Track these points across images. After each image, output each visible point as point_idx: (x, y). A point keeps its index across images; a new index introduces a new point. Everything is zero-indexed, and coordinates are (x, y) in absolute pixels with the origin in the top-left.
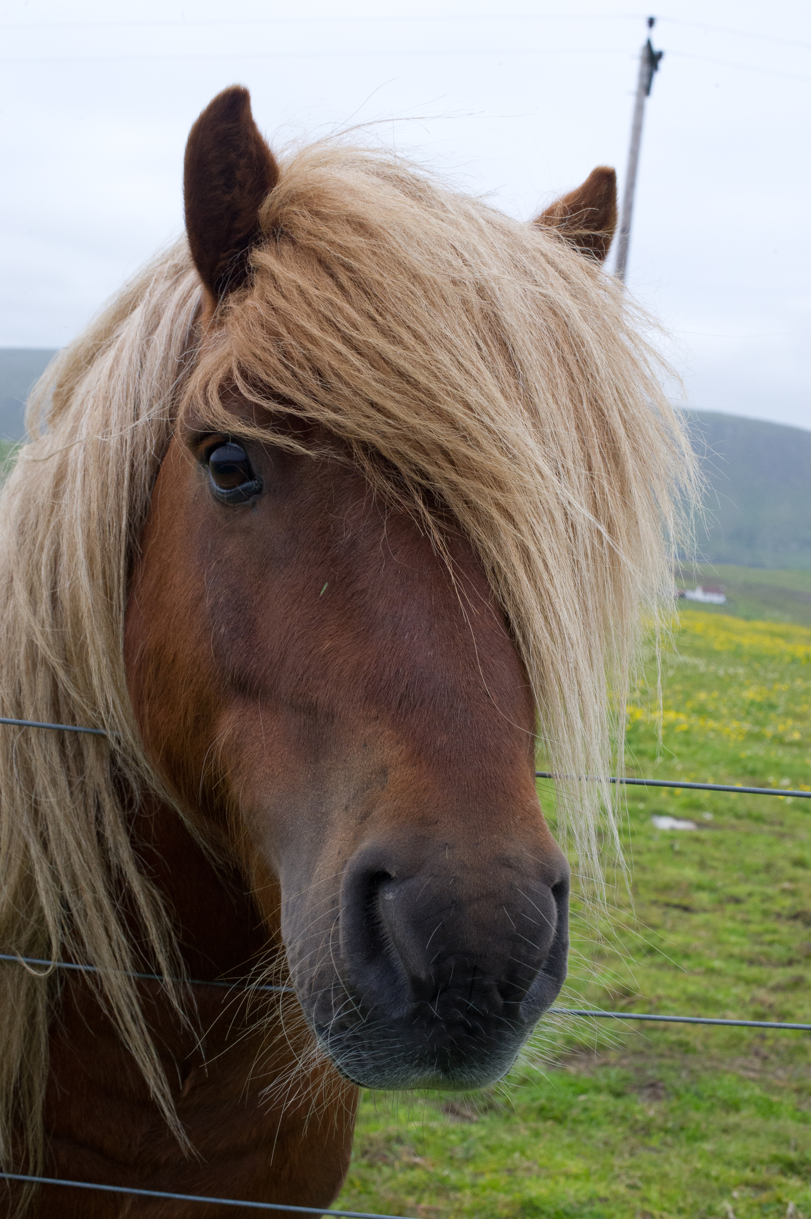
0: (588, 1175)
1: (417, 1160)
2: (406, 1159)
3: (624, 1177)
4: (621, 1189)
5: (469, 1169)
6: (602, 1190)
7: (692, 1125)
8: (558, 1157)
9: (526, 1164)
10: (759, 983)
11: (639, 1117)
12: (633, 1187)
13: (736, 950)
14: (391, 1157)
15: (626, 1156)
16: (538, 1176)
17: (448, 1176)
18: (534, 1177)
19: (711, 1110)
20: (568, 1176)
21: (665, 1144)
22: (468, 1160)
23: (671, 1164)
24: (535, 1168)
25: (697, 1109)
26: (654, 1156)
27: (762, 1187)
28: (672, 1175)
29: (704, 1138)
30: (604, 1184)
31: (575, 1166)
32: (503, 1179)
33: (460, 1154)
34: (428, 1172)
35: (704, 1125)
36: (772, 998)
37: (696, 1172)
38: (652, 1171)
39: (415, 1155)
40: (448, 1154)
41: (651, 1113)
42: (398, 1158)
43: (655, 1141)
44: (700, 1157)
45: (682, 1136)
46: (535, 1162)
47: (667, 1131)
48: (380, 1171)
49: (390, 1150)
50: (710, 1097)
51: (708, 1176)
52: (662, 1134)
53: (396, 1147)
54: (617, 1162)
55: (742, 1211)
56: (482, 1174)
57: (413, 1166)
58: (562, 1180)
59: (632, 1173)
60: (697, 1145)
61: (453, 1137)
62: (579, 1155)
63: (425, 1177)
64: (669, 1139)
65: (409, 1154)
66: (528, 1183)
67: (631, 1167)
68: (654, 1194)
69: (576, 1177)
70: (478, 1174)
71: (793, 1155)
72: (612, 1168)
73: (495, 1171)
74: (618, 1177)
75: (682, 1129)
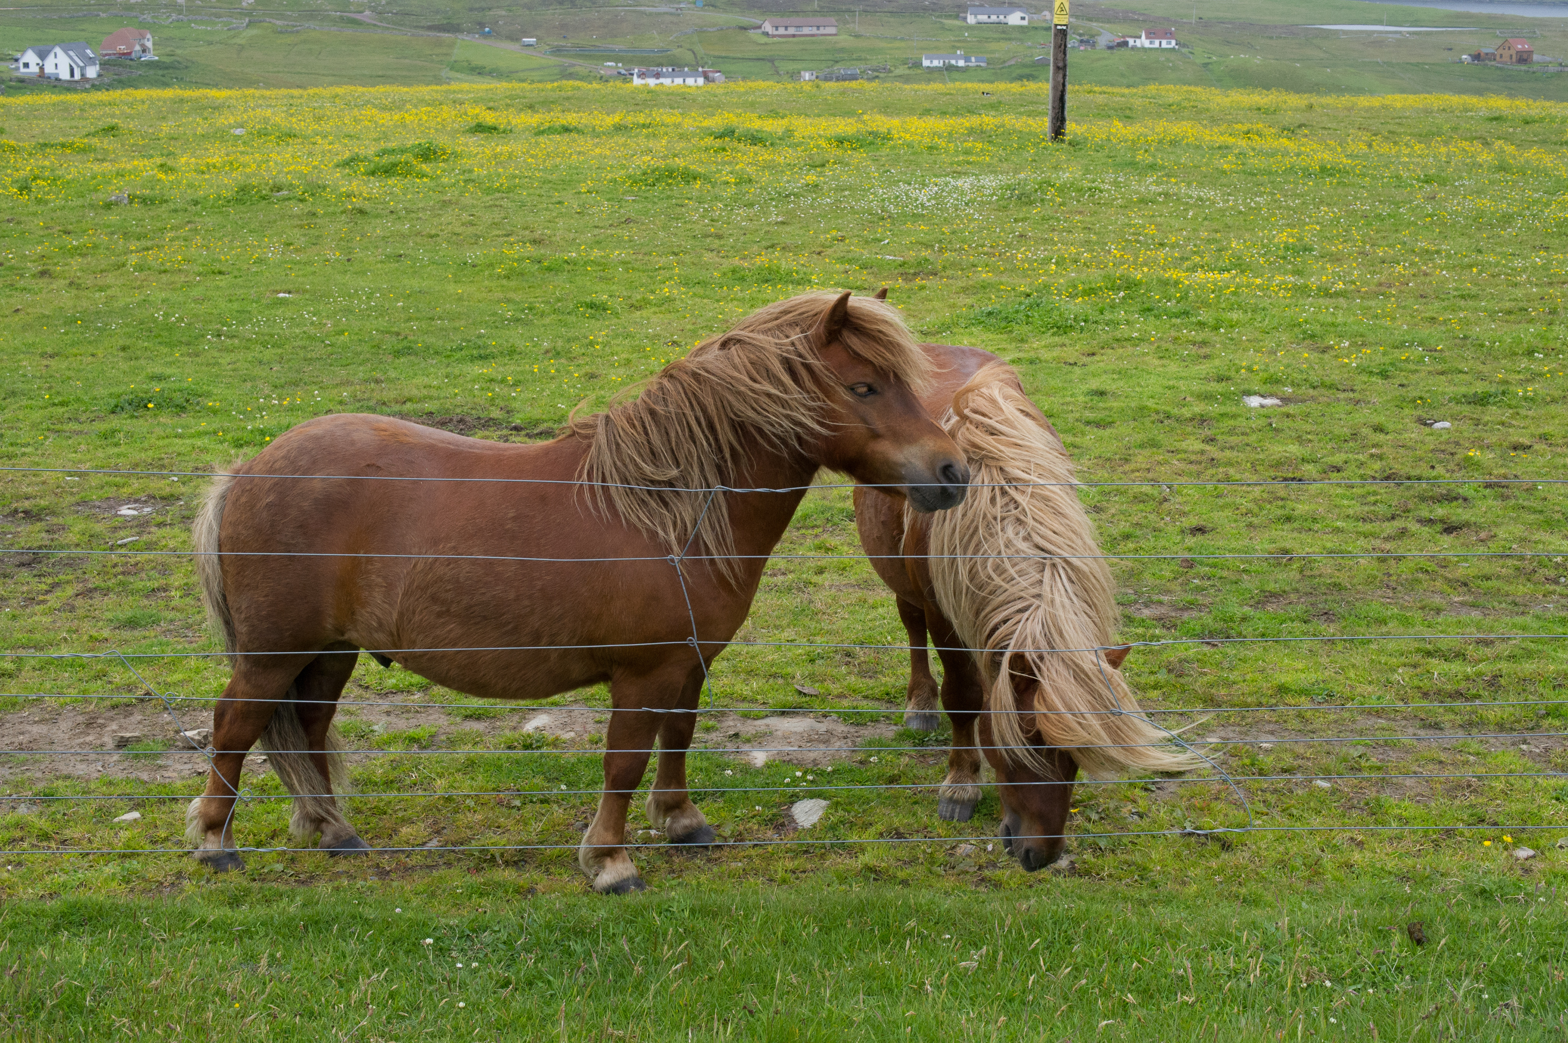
71: (1429, 647)
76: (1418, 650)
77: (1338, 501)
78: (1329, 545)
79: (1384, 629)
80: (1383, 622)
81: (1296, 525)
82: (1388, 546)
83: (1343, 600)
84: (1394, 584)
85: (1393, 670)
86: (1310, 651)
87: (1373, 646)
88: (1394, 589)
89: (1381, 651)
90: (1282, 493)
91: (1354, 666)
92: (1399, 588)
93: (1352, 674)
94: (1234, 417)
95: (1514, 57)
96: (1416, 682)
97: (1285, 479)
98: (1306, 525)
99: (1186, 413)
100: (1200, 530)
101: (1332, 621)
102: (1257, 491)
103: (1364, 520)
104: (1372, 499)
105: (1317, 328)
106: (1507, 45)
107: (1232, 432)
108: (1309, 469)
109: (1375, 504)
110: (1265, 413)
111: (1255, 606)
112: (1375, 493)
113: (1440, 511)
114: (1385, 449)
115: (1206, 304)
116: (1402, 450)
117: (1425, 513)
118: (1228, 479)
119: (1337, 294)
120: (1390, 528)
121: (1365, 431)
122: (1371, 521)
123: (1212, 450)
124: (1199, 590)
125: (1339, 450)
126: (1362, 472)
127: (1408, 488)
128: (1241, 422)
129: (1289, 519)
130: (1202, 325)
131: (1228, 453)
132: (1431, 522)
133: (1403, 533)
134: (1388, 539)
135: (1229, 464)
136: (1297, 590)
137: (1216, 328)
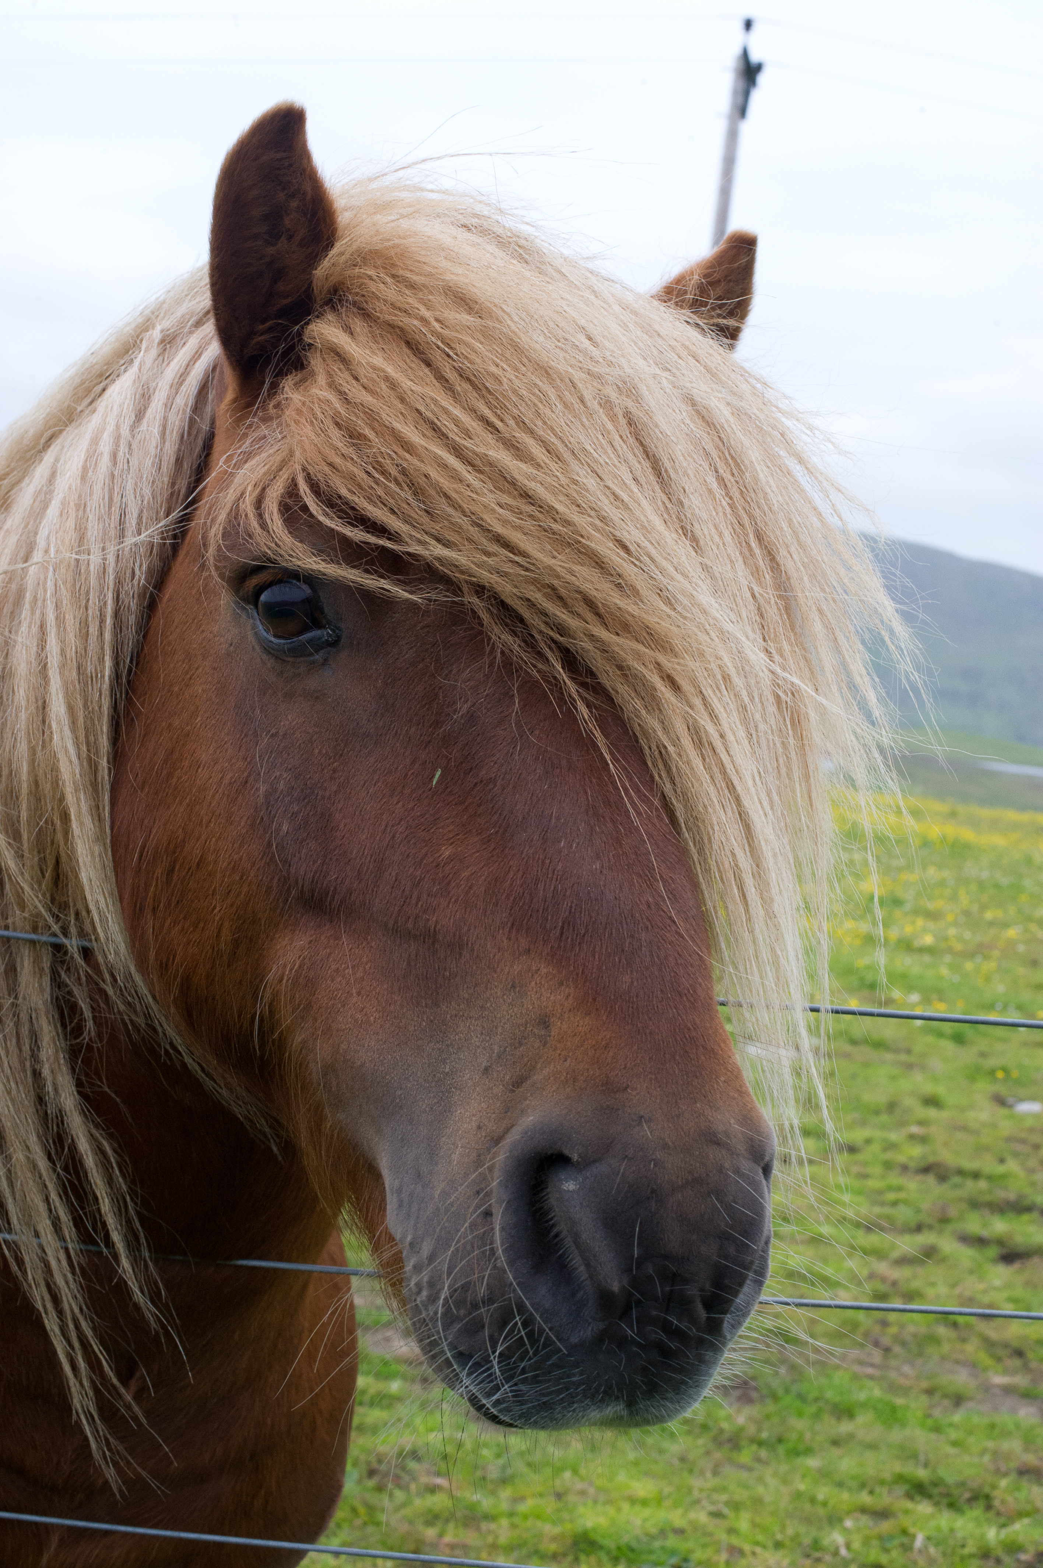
0: (659, 1500)
1: (439, 1481)
2: (424, 1479)
3: (705, 1503)
4: (702, 1517)
5: (506, 1493)
6: (677, 1518)
7: (794, 1436)
8: (622, 1477)
9: (579, 1486)
10: (879, 1254)
11: (725, 1425)
12: (717, 1515)
13: (850, 1214)
14: (406, 1478)
15: (709, 1475)
16: (595, 1502)
17: (479, 1502)
18: (590, 1503)
19: (817, 1416)
20: (633, 1501)
21: (758, 1460)
22: (504, 1481)
23: (765, 1485)
24: (592, 1491)
25: (800, 1415)
26: (743, 1475)
27: (883, 1514)
28: (768, 1499)
29: (808, 1451)
30: (679, 1511)
31: (643, 1488)
32: (549, 1505)
33: (494, 1473)
34: (452, 1497)
35: (808, 1436)
36: (896, 1274)
37: (798, 1495)
38: (740, 1495)
39: (438, 1474)
40: (479, 1473)
41: (741, 1420)
42: (414, 1479)
43: (745, 1456)
44: (804, 1477)
45: (781, 1450)
46: (591, 1483)
47: (761, 1444)
48: (391, 1495)
49: (403, 1468)
50: (816, 1400)
51: (813, 1500)
52: (754, 1447)
53: (412, 1465)
54: (696, 1483)
55: (856, 1545)
56: (522, 1499)
57: (433, 1490)
58: (626, 1506)
59: (716, 1496)
60: (799, 1461)
61: (485, 1452)
62: (647, 1474)
63: (449, 1503)
64: (763, 1453)
65: (428, 1473)
66: (581, 1510)
67: (715, 1490)
68: (743, 1523)
69: (644, 1503)
70: (518, 1499)
71: (922, 1474)
72: (690, 1490)
73: (541, 1495)
74: (698, 1502)
75: (780, 1440)
88: (887, 1350)
92: (897, 1349)
101: (750, 1401)
103: (868, 1229)
104: (891, 1196)
109: (895, 1204)
112: (899, 1189)
113: (999, 1226)
114: (933, 1130)
116: (960, 1135)
120: (909, 1245)
121: (909, 1102)
122: (881, 1231)
126: (889, 1156)
127: (956, 1186)
133: (930, 1252)
134: (900, 1262)
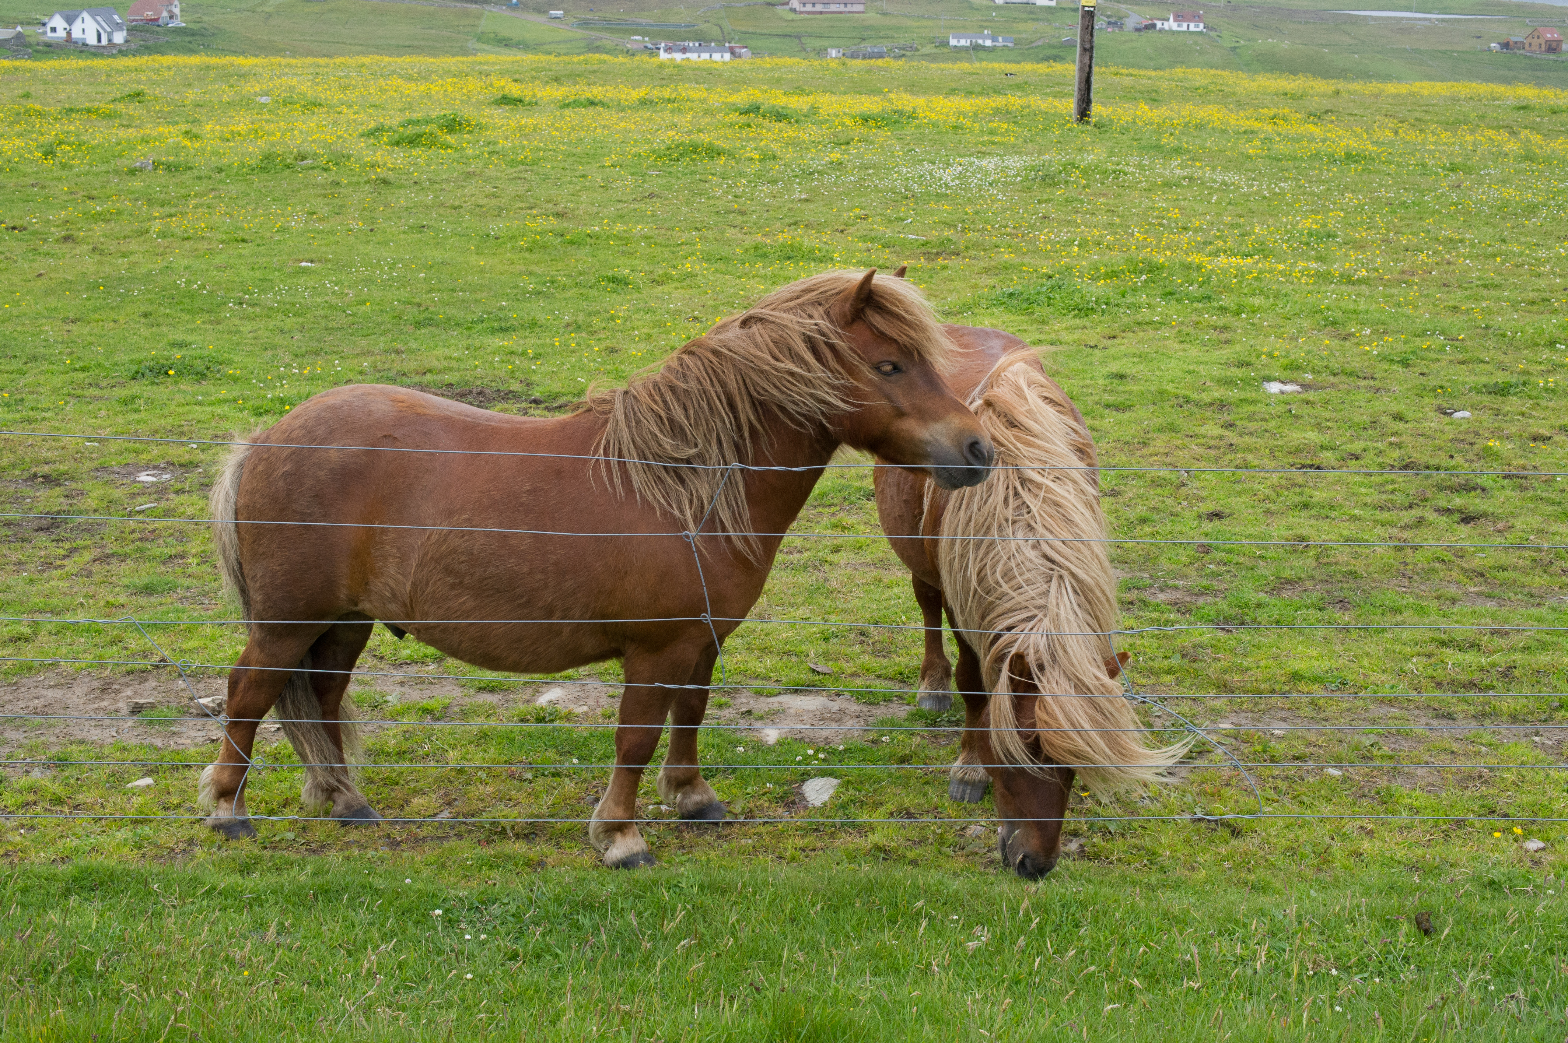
10: (1392, 524)
76: (1433, 640)
77: (1356, 489)
78: (1346, 533)
79: (1399, 618)
80: (1397, 611)
81: (1313, 512)
82: (1405, 535)
83: (1359, 588)
84: (1410, 573)
85: (1407, 659)
86: (1325, 638)
87: (1388, 635)
88: (1410, 578)
89: (1396, 640)
90: (1300, 480)
91: (1368, 654)
92: (1415, 577)
93: (1366, 662)
94: (1254, 402)
95: (1543, 46)
96: (1430, 672)
97: (1304, 466)
98: (1323, 512)
99: (1206, 397)
100: (1217, 515)
101: (1347, 609)
102: (1275, 478)
103: (1381, 508)
104: (1390, 487)
105: (1339, 315)
106: (1536, 34)
107: (1251, 417)
108: (1328, 457)
109: (1393, 492)
110: (1285, 400)
111: (1270, 593)
112: (1393, 482)
113: (1458, 501)
114: (1404, 438)
115: (1228, 289)
116: (1421, 439)
117: (1442, 501)
118: (1246, 466)
119: (1360, 282)
120: (1408, 516)
121: (1384, 419)
122: (1389, 509)
123: (1231, 436)
124: (1215, 575)
125: (1358, 438)
126: (1380, 460)
127: (1427, 477)
128: (1260, 408)
129: (1306, 506)
130: (1223, 309)
131: (1247, 439)
132: (1448, 511)
133: (1420, 522)
134: (1405, 527)
135: (1248, 449)
136: (1312, 578)
137: (1238, 313)
